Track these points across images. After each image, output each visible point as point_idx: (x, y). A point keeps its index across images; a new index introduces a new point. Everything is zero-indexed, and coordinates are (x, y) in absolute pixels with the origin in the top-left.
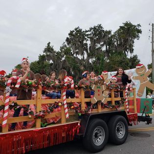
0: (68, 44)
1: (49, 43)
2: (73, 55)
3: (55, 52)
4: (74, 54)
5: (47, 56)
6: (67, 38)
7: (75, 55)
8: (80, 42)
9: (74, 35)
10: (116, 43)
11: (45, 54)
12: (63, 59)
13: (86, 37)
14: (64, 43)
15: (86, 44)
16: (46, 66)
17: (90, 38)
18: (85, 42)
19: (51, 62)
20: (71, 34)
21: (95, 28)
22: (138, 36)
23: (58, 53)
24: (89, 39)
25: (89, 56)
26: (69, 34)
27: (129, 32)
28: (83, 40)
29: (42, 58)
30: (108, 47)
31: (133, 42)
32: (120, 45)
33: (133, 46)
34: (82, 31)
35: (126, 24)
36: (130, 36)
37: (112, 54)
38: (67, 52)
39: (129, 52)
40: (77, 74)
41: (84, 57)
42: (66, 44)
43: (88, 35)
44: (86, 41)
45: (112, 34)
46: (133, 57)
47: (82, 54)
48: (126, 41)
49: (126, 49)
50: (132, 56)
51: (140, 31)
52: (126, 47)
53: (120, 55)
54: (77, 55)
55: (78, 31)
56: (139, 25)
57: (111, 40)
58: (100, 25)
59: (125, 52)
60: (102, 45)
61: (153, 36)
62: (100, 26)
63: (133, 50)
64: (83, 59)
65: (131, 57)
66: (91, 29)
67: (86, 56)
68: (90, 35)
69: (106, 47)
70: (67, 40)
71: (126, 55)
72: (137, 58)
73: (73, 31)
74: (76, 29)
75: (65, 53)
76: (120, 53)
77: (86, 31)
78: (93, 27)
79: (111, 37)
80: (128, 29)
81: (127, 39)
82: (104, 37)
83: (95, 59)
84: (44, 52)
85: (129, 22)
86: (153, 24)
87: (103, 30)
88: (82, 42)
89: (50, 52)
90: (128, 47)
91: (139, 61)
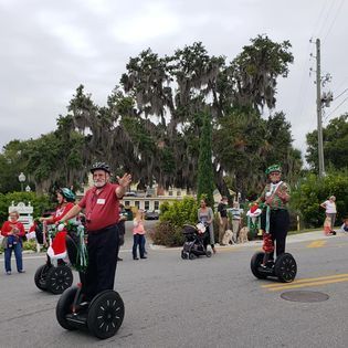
0: (127, 90)
1: (82, 87)
2: (138, 116)
3: (95, 109)
4: (141, 112)
5: (78, 117)
6: (124, 76)
7: (143, 116)
8: (155, 85)
9: (139, 69)
10: (235, 87)
11: (72, 113)
12: (116, 124)
13: (167, 73)
14: (117, 87)
15: (169, 90)
16: (75, 141)
17: (178, 74)
18: (165, 84)
19: (88, 132)
20: (132, 65)
21: (187, 51)
22: (285, 70)
23: (102, 111)
24: (174, 78)
25: (177, 117)
26: (128, 67)
27: (265, 59)
28: (161, 81)
29: (66, 123)
30: (218, 95)
31: (275, 84)
32: (244, 90)
33: (273, 92)
34: (158, 59)
35: (259, 42)
36: (266, 69)
37: (227, 112)
38: (124, 108)
39: (266, 106)
40: (150, 159)
41: (163, 120)
42: (121, 89)
43: (171, 68)
44: (169, 82)
45: (228, 64)
46: (276, 118)
47: (161, 113)
48: (259, 80)
49: (258, 100)
50: (273, 115)
51: (288, 58)
52: (259, 94)
53: (247, 113)
54: (149, 117)
55: (149, 58)
56: (287, 44)
57: (225, 80)
58: (199, 45)
59: (256, 107)
60: (205, 92)
61: (319, 67)
62: (199, 47)
63: (274, 100)
64: (163, 125)
65: (270, 118)
66: (179, 53)
67: (168, 117)
68: (177, 67)
69: (215, 95)
70: (125, 79)
71: (258, 114)
72: (283, 118)
73: (138, 59)
74: (144, 55)
75: (120, 111)
76: (246, 110)
77: (168, 60)
78: (182, 49)
79: (225, 72)
80: (264, 52)
81: (262, 77)
82: (209, 71)
83: (188, 124)
84: (70, 108)
85: (264, 37)
86: (318, 40)
87: (207, 57)
88: (158, 85)
89: (84, 108)
90: (262, 94)
91: (289, 126)
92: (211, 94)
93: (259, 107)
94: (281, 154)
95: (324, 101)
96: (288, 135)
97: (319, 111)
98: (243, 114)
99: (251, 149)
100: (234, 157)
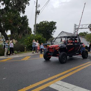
22: (28, 3)
31: (25, 7)
32: (15, 6)
33: (24, 9)
39: (22, 13)
49: (20, 10)
53: (15, 13)
63: (24, 11)
65: (23, 16)
72: (26, 17)
76: (15, 12)
90: (21, 9)
91: (28, 20)
92: (5, 5)
93: (20, 13)
94: (24, 28)
95: (38, 13)
96: (28, 23)
97: (36, 15)
98: (14, 13)
99: (15, 24)
100: (9, 26)
